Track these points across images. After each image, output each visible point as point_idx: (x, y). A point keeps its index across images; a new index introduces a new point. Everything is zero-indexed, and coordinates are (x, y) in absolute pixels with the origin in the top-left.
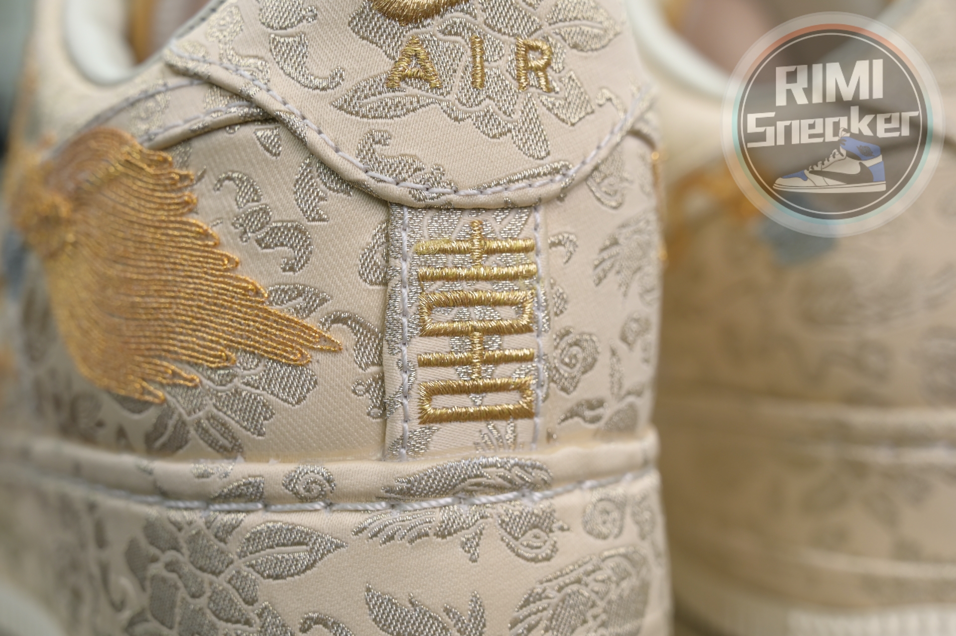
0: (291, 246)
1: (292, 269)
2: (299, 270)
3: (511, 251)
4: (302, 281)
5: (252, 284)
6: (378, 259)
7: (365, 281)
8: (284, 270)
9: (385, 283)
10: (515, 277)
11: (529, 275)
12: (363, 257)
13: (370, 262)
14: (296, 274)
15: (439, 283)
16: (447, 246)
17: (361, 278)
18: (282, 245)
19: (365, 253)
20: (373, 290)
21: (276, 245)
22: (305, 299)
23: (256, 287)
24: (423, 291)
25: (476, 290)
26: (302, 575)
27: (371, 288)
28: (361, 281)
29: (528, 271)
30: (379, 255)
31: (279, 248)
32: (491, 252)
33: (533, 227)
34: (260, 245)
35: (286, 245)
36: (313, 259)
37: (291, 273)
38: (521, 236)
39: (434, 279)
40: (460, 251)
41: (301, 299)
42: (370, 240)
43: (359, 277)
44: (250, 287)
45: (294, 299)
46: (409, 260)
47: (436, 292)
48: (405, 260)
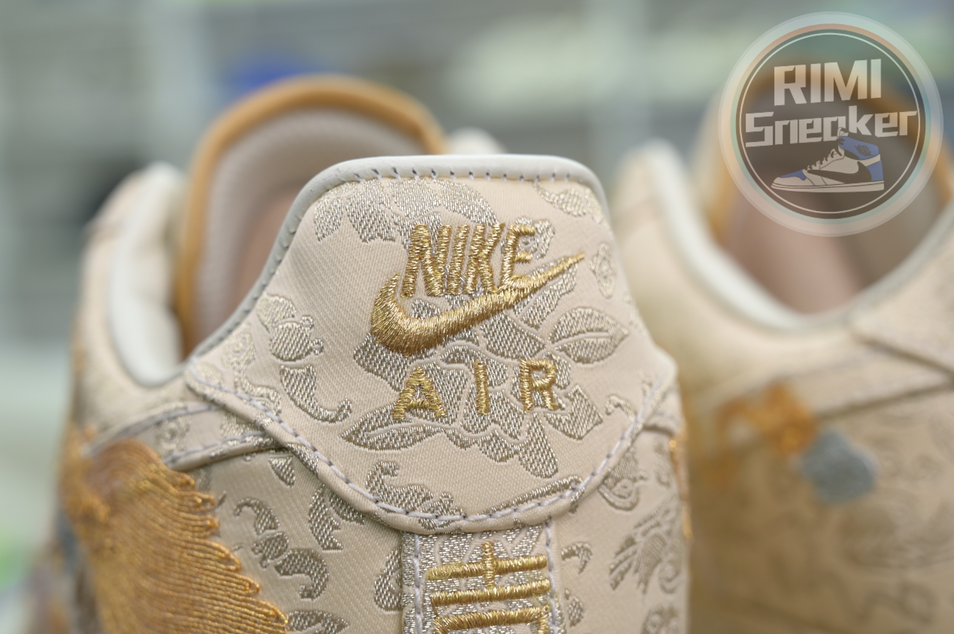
0: (309, 573)
1: (310, 596)
2: (317, 596)
3: (524, 568)
4: (319, 607)
5: (273, 610)
6: (392, 584)
7: (380, 606)
8: (303, 596)
9: (400, 608)
10: (528, 594)
11: (543, 591)
12: (377, 583)
13: (385, 588)
14: (314, 600)
15: (453, 607)
16: (459, 570)
17: (377, 604)
18: (299, 572)
19: (380, 580)
20: (388, 615)
21: (294, 572)
22: (323, 625)
23: (277, 613)
24: (437, 615)
25: (490, 611)
27: (387, 613)
28: (377, 607)
29: (542, 587)
30: (393, 581)
31: (297, 575)
32: (503, 571)
33: (544, 542)
34: (279, 572)
35: (304, 572)
36: (329, 586)
37: (310, 600)
38: (533, 554)
39: (447, 602)
40: (472, 574)
41: (319, 625)
42: (384, 566)
43: (374, 603)
44: (271, 613)
45: (314, 624)
46: (422, 586)
47: (450, 615)
48: (418, 587)
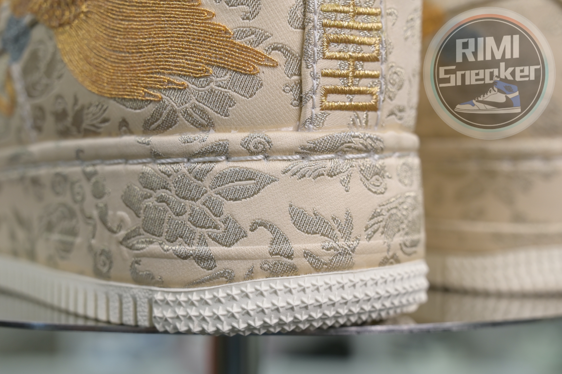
0: (248, 5)
1: (248, 18)
2: (252, 19)
3: (369, 14)
4: (254, 25)
6: (299, 14)
7: (292, 26)
8: (243, 19)
9: (303, 28)
10: (370, 30)
11: (378, 29)
12: (290, 12)
13: (295, 15)
14: (251, 21)
16: (337, 8)
17: (289, 24)
18: (242, 4)
19: (292, 10)
20: (296, 31)
21: (239, 4)
22: (256, 36)
23: (226, 29)
24: (325, 33)
25: (352, 35)
26: (252, 198)
27: (295, 30)
28: (289, 26)
29: (378, 27)
30: (299, 11)
31: (241, 6)
32: (360, 14)
33: (379, 2)
34: (228, 4)
35: (245, 4)
36: (261, 12)
37: (248, 21)
38: (373, 7)
39: (330, 26)
40: (344, 12)
41: (253, 36)
42: (294, 3)
43: (288, 24)
45: (250, 36)
46: (317, 14)
47: (332, 34)
48: (315, 14)
